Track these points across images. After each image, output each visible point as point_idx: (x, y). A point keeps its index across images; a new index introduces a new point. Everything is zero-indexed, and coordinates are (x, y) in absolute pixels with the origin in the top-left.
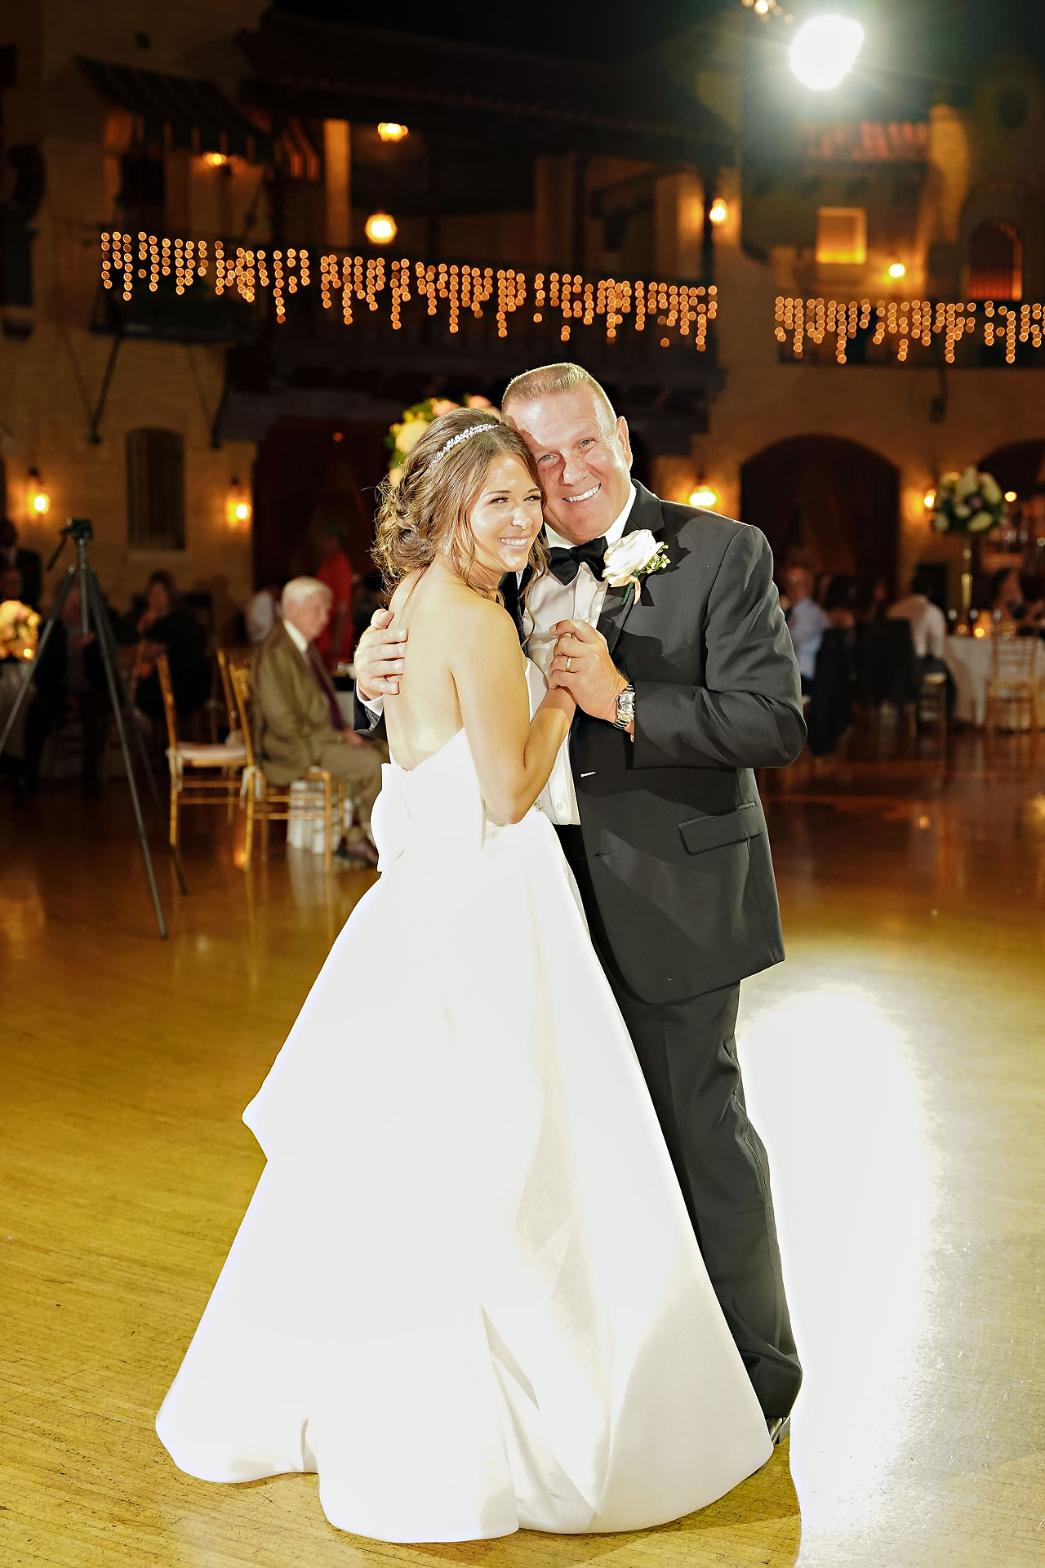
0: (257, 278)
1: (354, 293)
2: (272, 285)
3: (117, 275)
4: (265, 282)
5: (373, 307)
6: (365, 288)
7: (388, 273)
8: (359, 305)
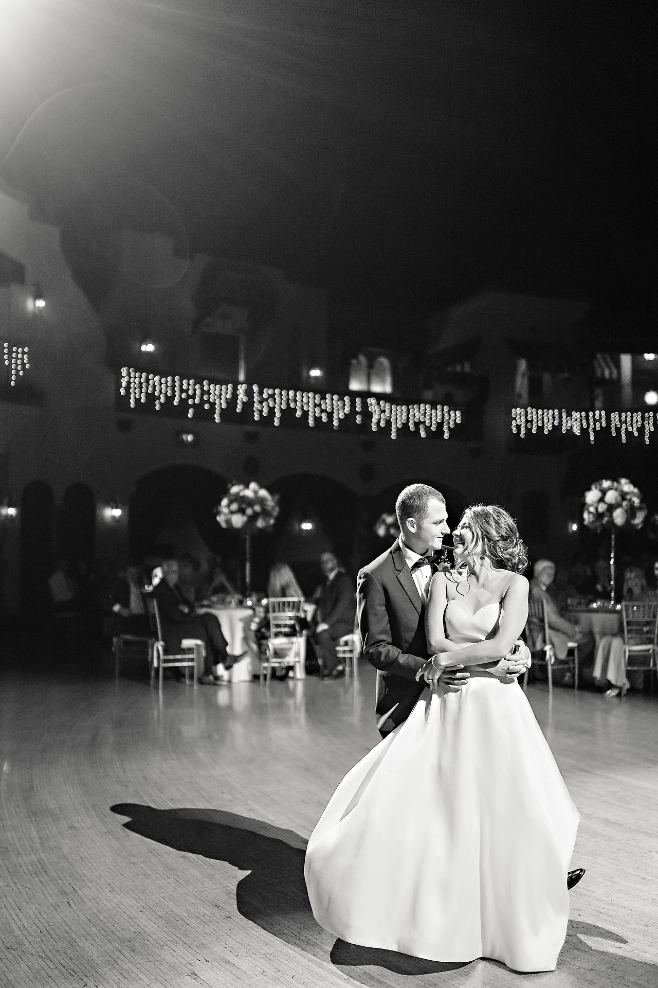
0: (582, 424)
1: (627, 428)
2: (588, 427)
3: (518, 427)
4: (585, 426)
5: (636, 434)
6: (632, 425)
7: (643, 418)
8: (629, 434)
